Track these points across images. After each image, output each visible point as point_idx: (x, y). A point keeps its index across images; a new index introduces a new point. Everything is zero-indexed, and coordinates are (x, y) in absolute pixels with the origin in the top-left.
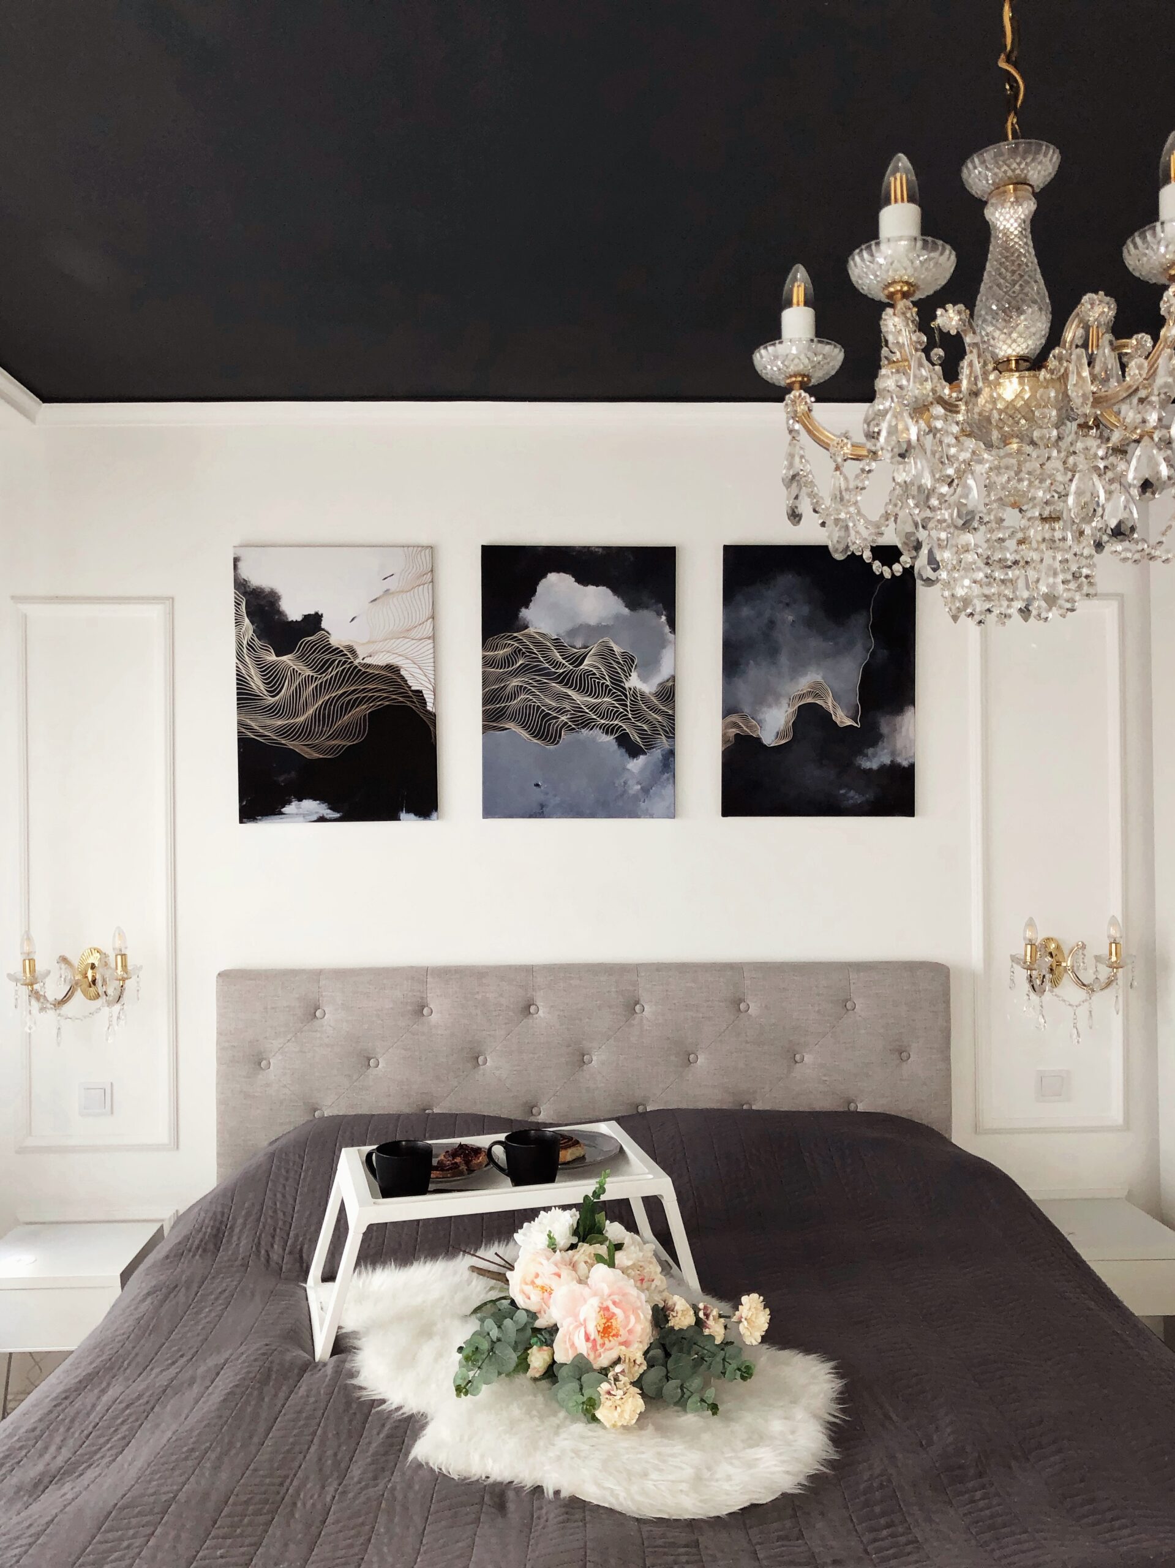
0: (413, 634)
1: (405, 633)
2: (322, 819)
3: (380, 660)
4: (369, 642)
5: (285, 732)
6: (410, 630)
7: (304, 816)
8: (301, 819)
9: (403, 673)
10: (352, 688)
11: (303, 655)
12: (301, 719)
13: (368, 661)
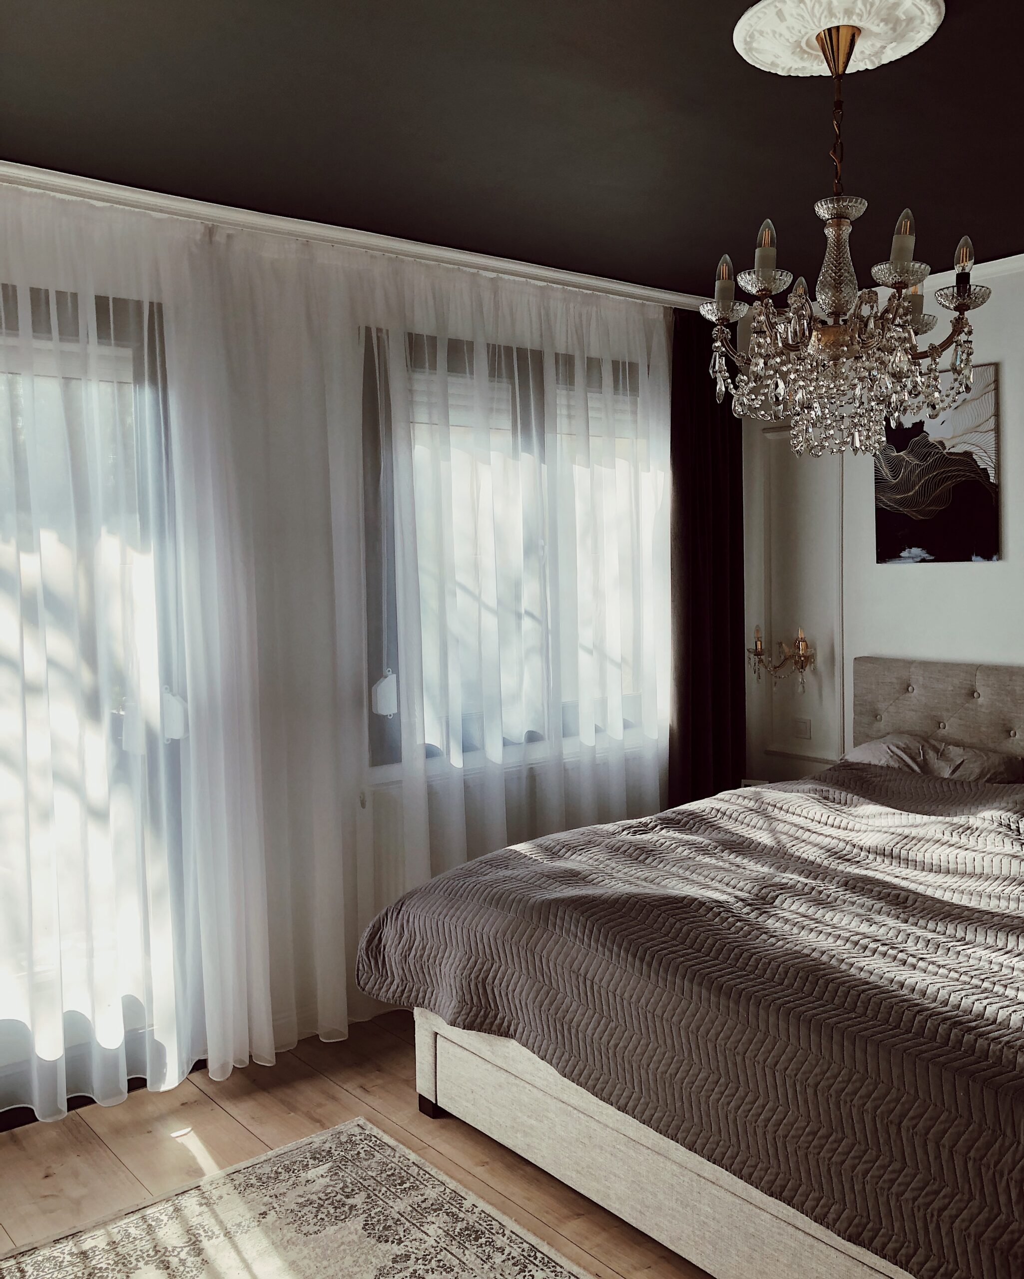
0: (980, 429)
1: (975, 429)
2: (923, 560)
3: (959, 449)
4: (952, 438)
5: (900, 502)
6: (979, 426)
7: (913, 558)
8: (911, 560)
9: (974, 457)
10: (942, 470)
11: (912, 450)
12: (911, 493)
13: (952, 450)
